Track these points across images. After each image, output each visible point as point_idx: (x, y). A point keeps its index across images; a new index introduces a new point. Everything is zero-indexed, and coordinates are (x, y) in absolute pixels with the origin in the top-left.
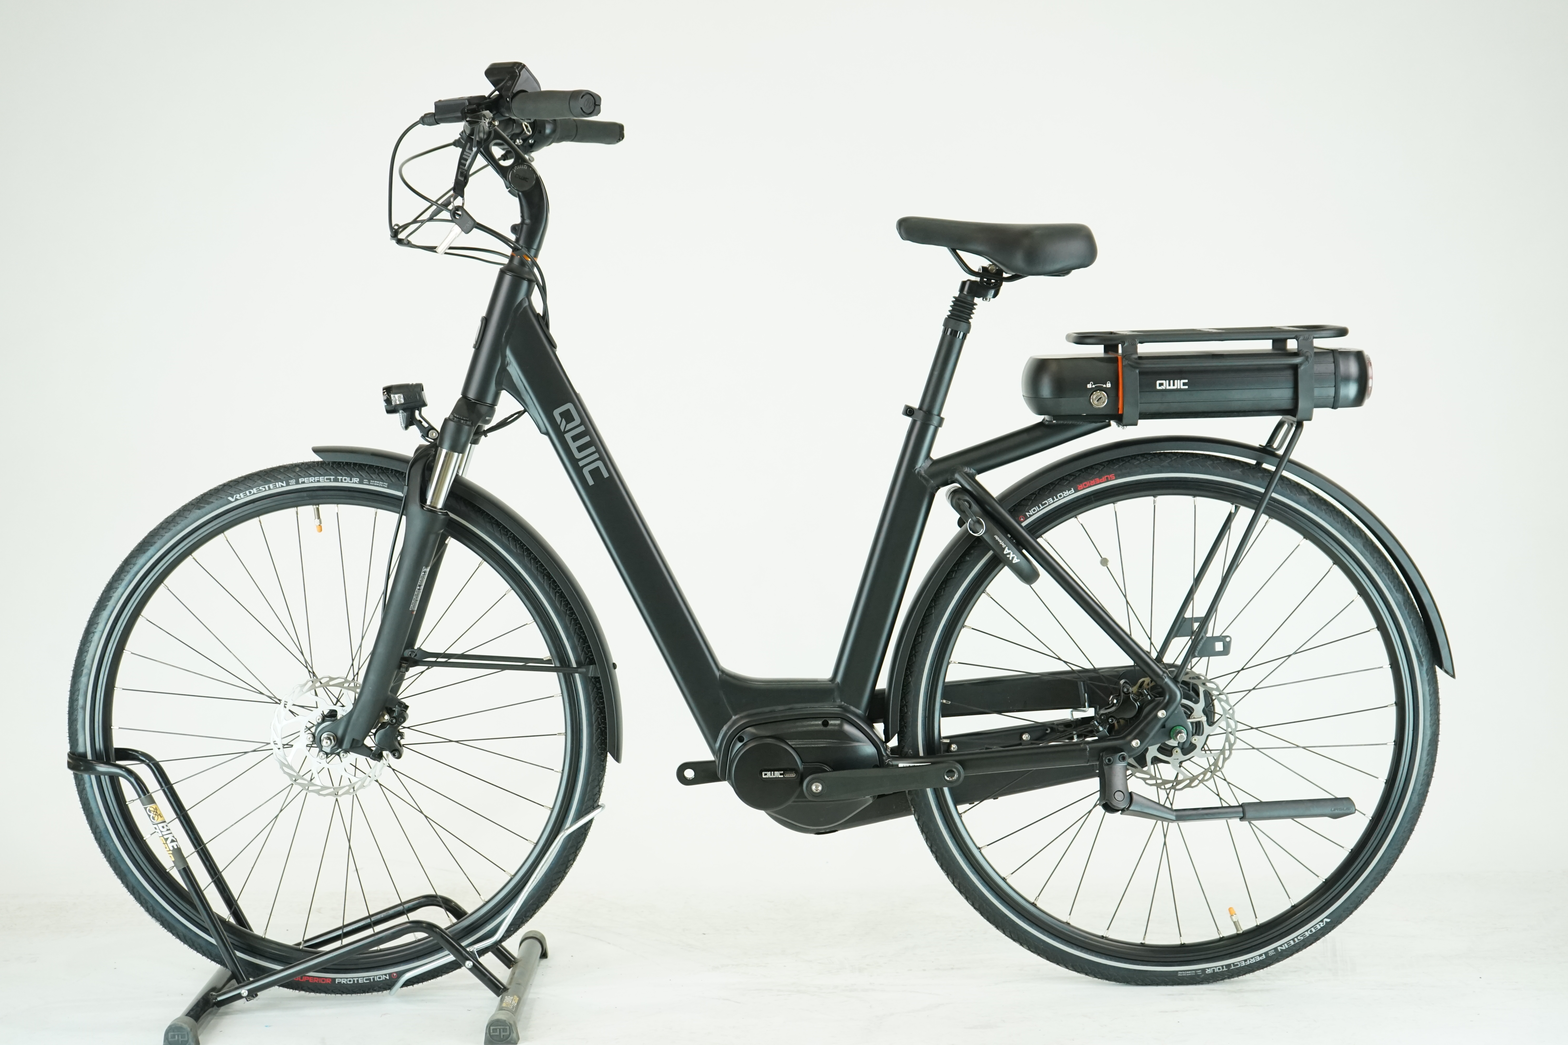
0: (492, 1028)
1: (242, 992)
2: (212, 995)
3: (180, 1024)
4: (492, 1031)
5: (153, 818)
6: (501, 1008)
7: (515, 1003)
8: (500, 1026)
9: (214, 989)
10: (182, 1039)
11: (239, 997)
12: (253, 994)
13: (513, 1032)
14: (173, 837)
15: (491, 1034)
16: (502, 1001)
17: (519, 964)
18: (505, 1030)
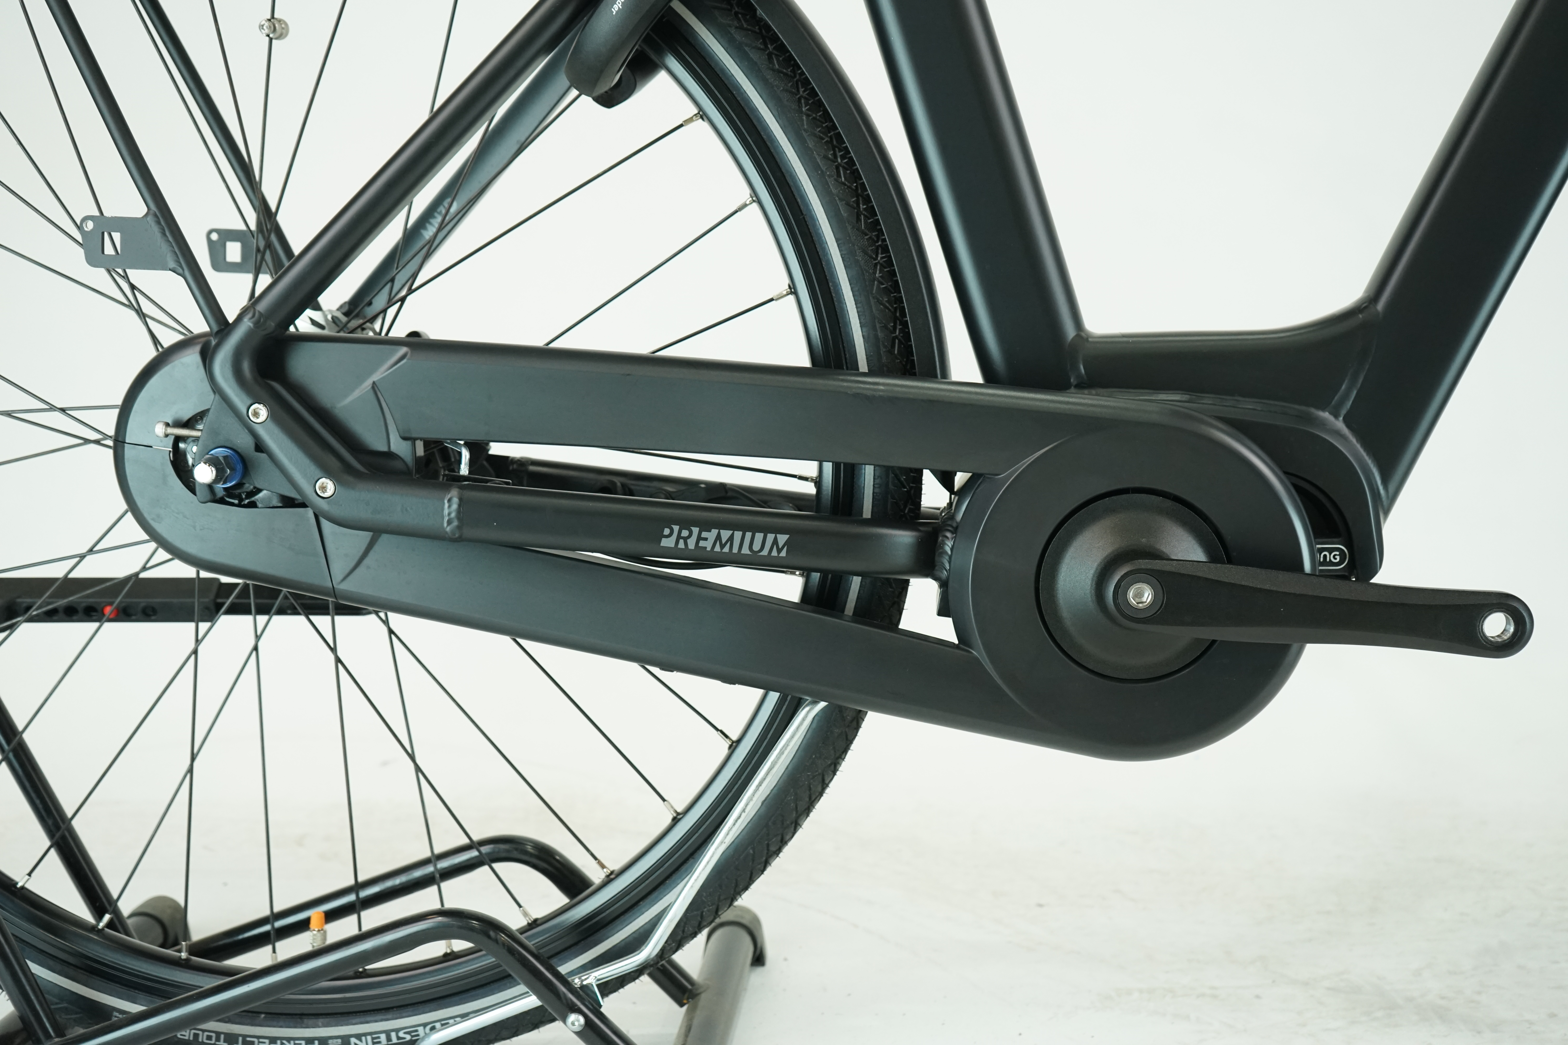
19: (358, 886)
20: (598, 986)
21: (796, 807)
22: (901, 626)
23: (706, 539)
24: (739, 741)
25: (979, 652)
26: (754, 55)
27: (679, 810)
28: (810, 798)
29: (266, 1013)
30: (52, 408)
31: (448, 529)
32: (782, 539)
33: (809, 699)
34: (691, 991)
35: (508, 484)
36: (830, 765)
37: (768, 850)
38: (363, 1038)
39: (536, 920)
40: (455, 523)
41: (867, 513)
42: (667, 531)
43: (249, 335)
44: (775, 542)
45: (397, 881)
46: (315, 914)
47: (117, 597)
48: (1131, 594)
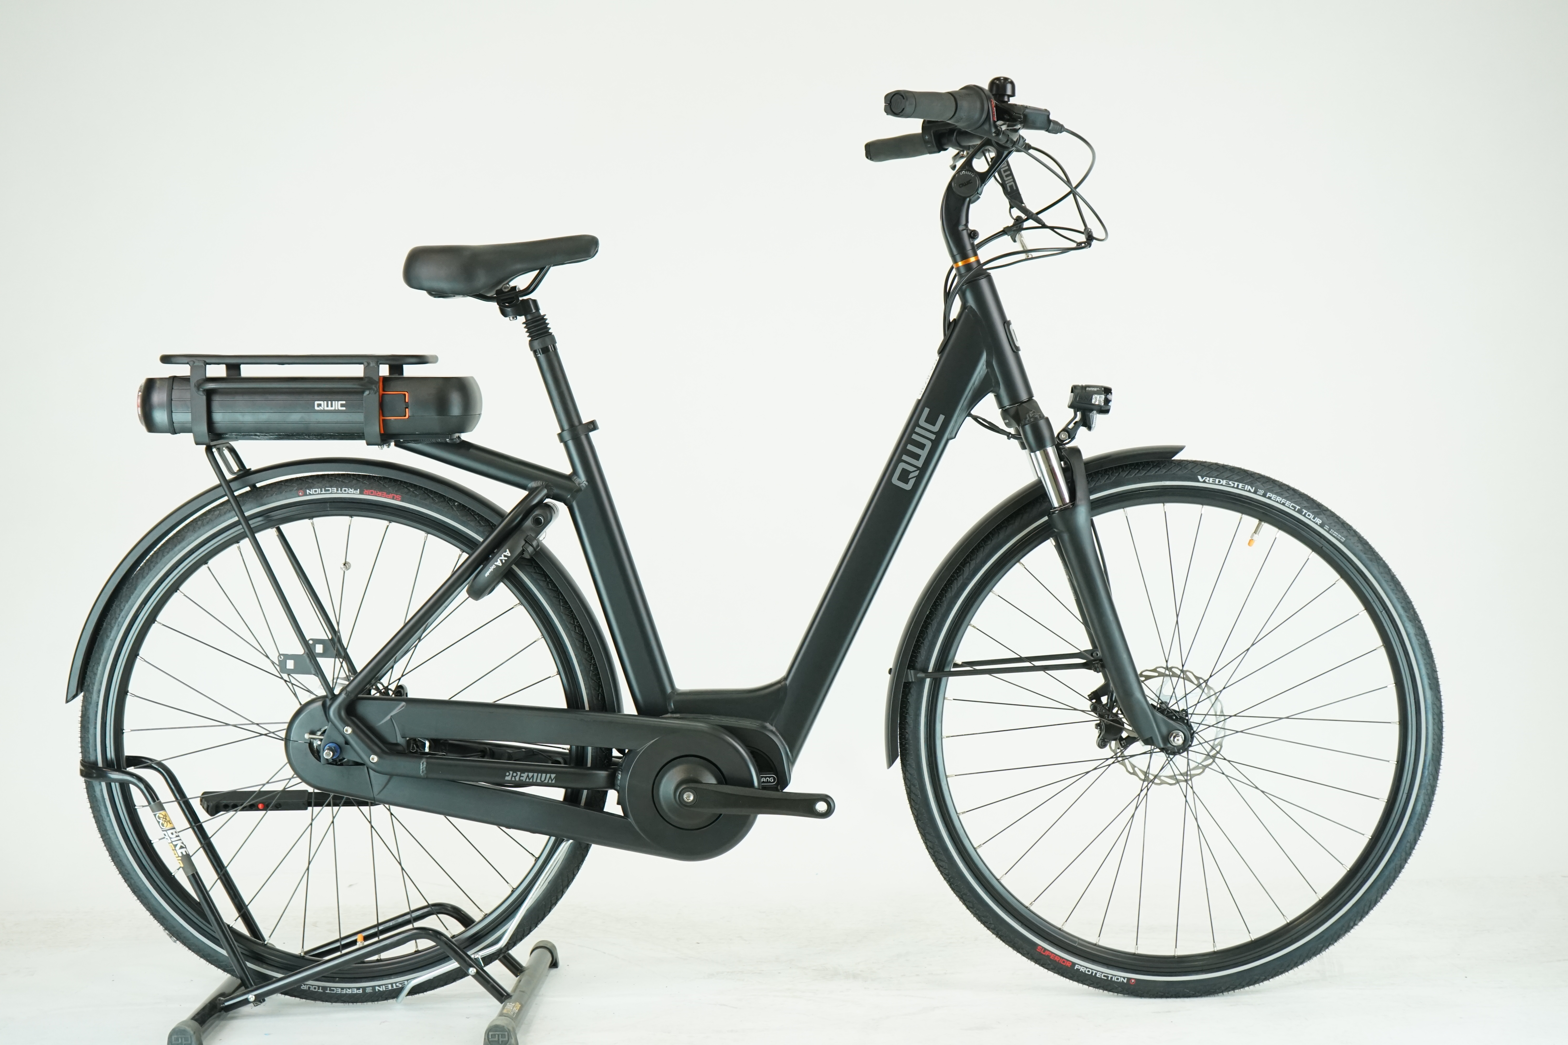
0: (490, 1033)
1: (249, 997)
2: (219, 1000)
3: (184, 1027)
4: (490, 1037)
5: (163, 825)
6: (501, 1014)
7: (516, 1010)
8: (500, 1031)
9: (222, 995)
10: (186, 1042)
11: (246, 1002)
12: (260, 999)
13: (512, 1038)
14: (183, 843)
15: (490, 1040)
16: (503, 1008)
17: (526, 972)
18: (504, 1036)
19: (379, 925)
20: (481, 958)
21: (562, 885)
22: (605, 810)
23: (523, 777)
24: (539, 858)
25: (631, 820)
26: (541, 583)
27: (514, 887)
28: (568, 881)
29: (338, 978)
30: (253, 723)
31: (422, 775)
32: (553, 776)
33: (565, 839)
34: (521, 970)
35: (444, 755)
36: (576, 867)
37: (551, 902)
38: (381, 987)
39: (454, 936)
40: (425, 772)
41: (589, 765)
42: (507, 774)
43: (344, 700)
44: (550, 777)
45: (391, 924)
46: (359, 937)
47: (273, 800)
48: (685, 796)
